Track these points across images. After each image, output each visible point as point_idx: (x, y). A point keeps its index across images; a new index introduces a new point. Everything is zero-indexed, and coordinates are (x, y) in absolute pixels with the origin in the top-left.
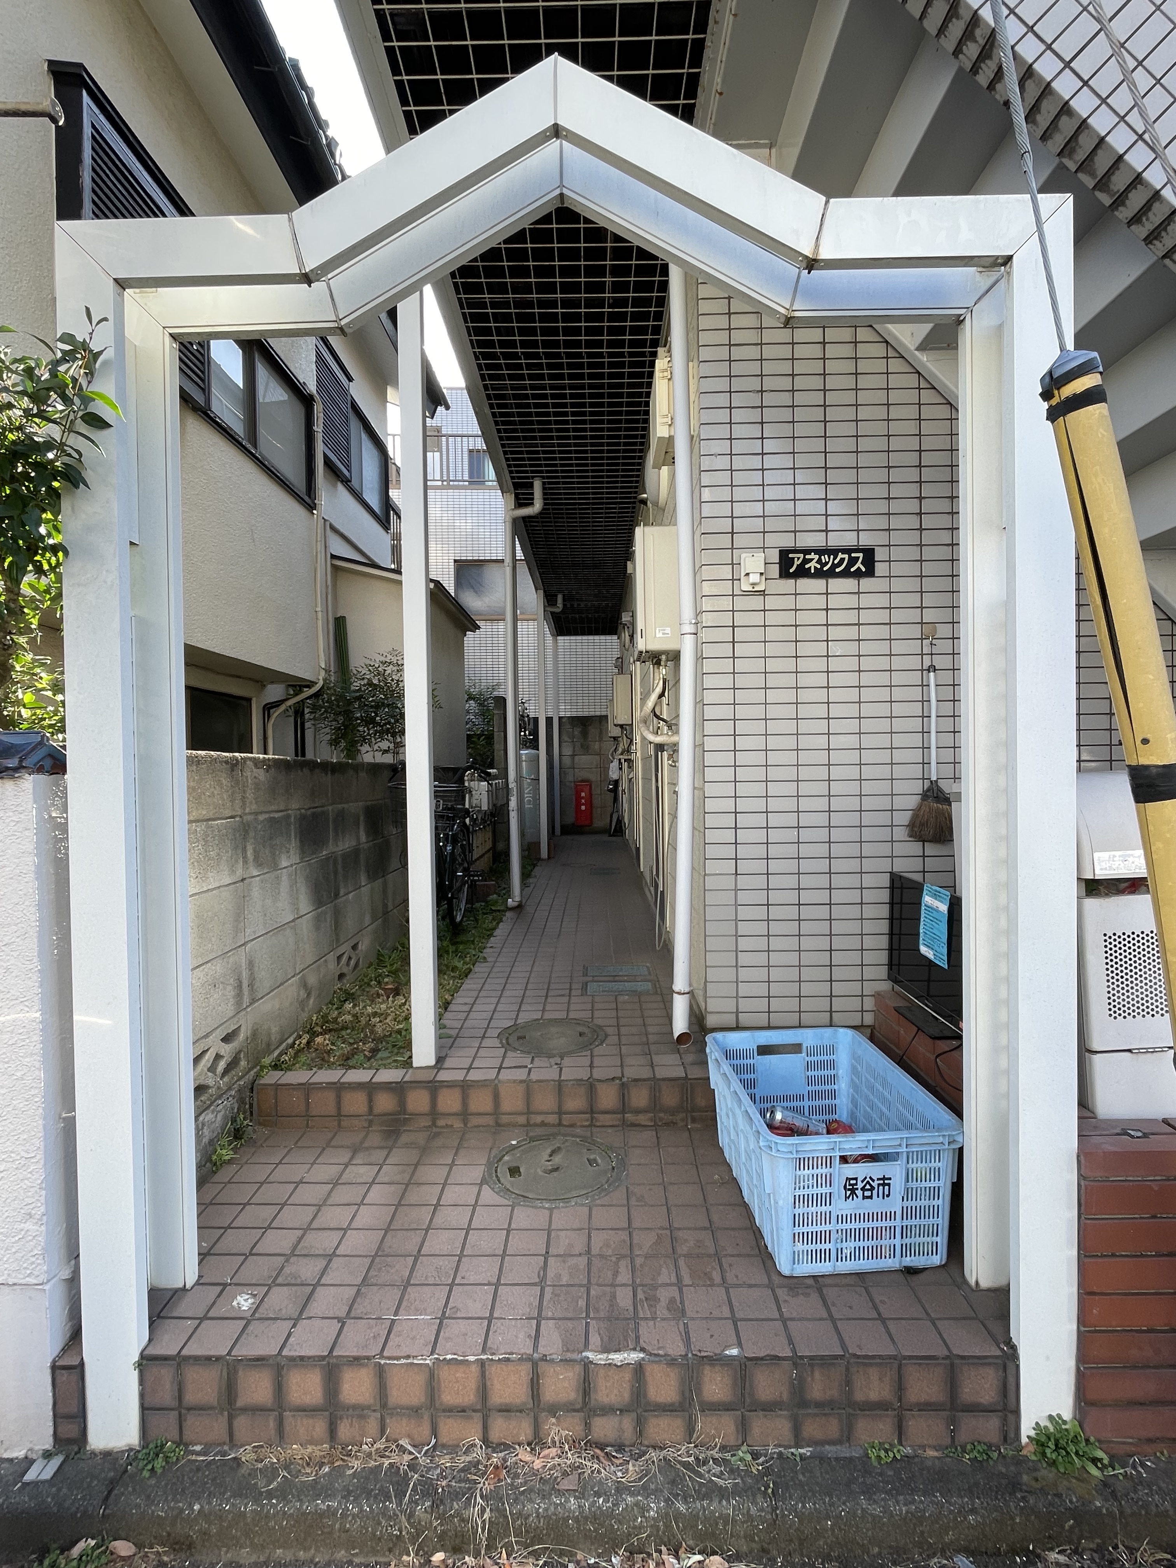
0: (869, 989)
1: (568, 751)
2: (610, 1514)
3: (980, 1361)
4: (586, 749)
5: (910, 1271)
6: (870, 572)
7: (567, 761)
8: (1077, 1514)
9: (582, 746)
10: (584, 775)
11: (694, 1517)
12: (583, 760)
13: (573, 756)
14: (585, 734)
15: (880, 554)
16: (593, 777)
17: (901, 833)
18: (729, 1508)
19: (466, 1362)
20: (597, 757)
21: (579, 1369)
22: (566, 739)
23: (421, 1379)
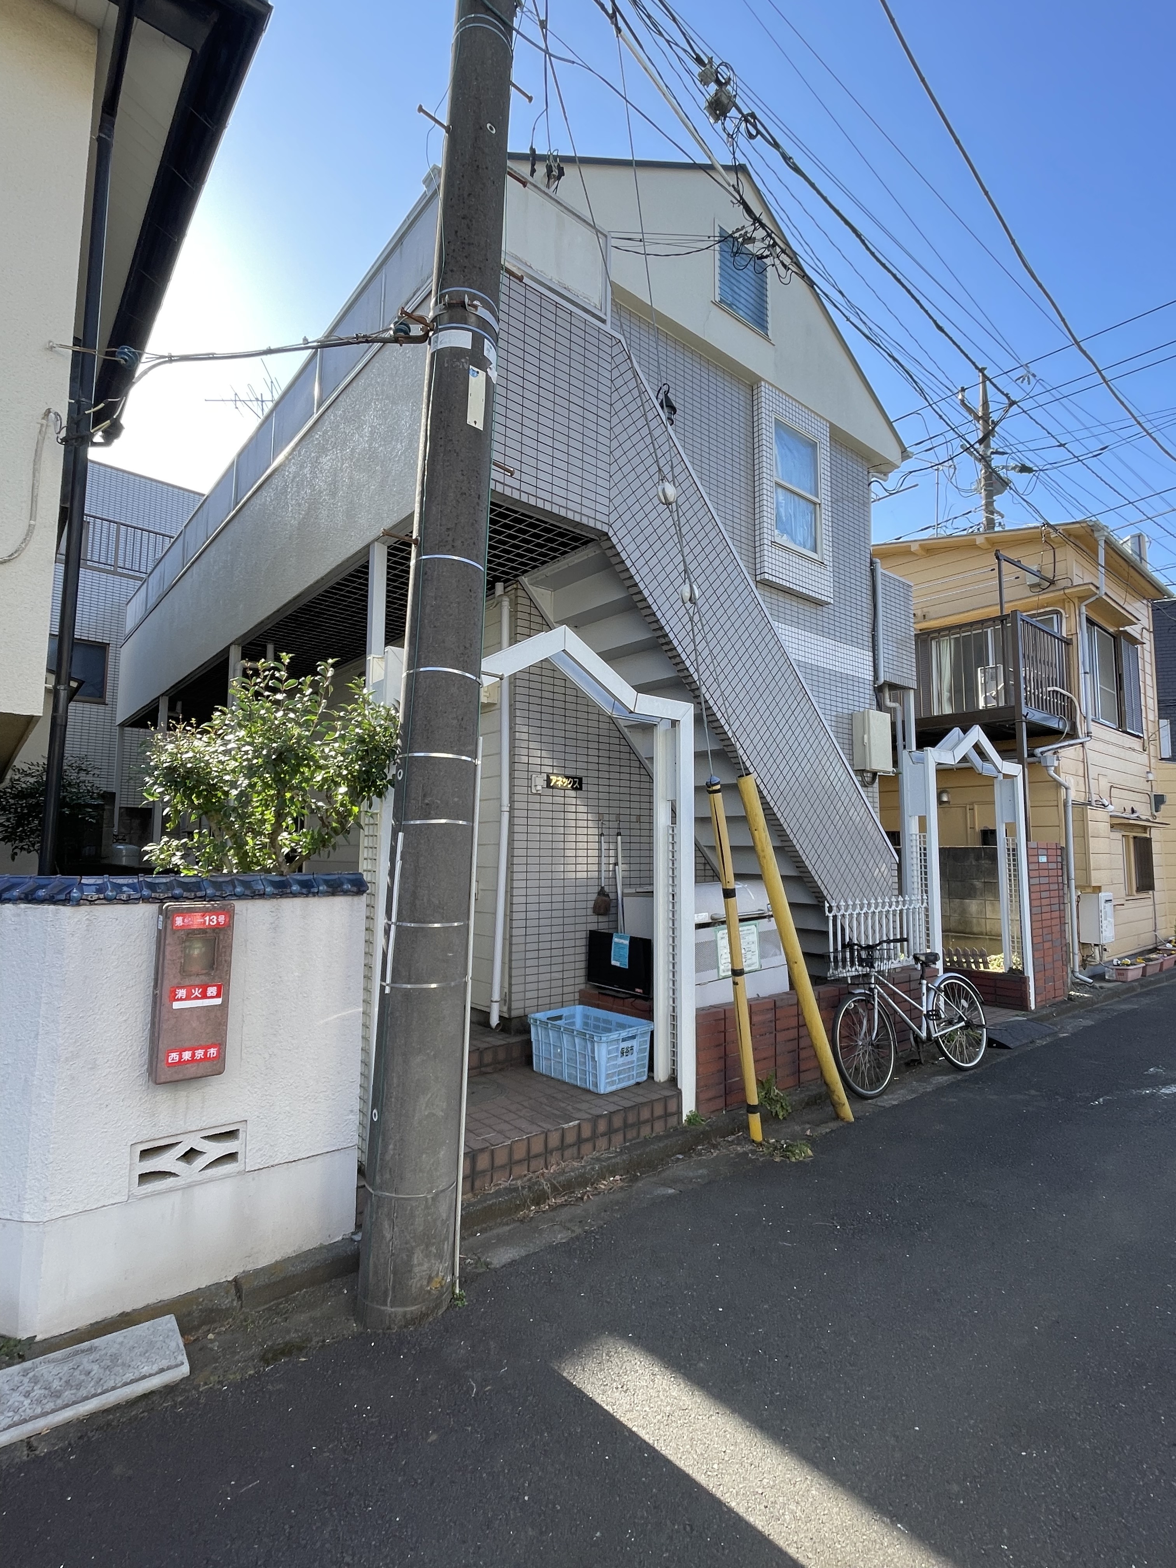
0: (578, 988)
2: (584, 1173)
3: (672, 1096)
5: (638, 1084)
6: (581, 789)
8: (702, 1133)
11: (609, 1166)
15: (584, 781)
17: (590, 911)
18: (618, 1160)
19: (523, 1139)
21: (561, 1131)
23: (506, 1151)
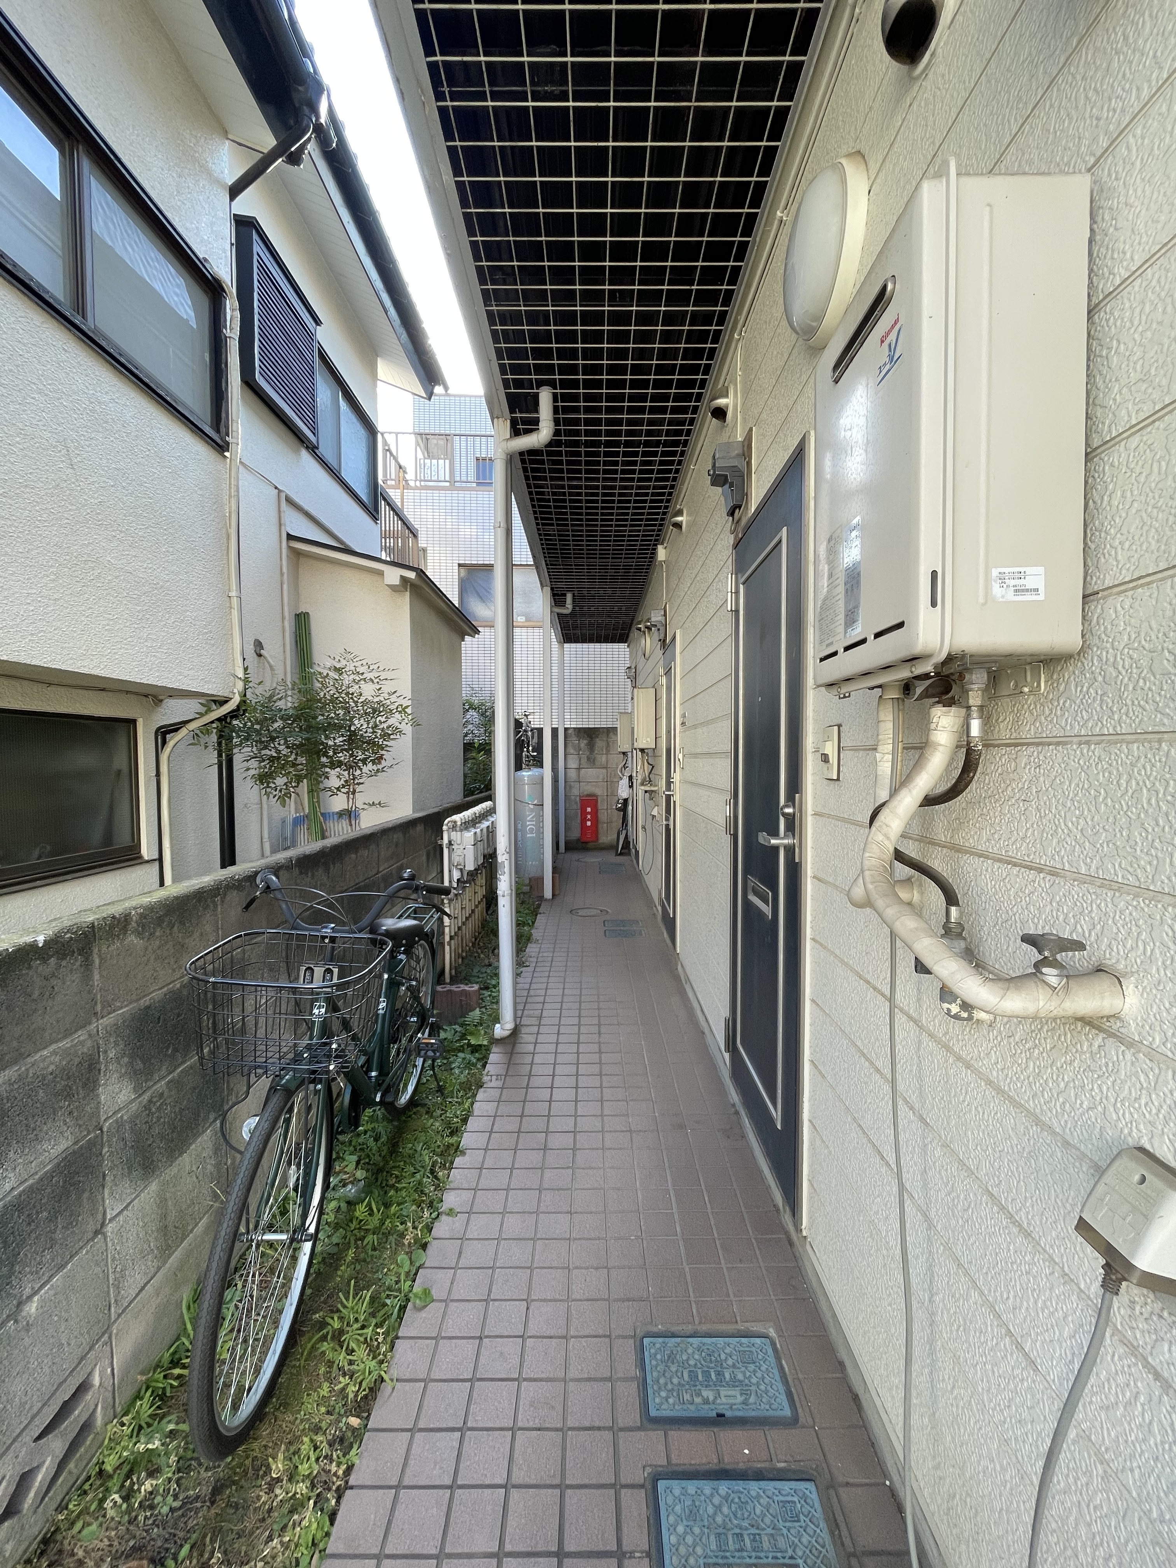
1: (573, 763)
4: (592, 761)
7: (572, 774)
9: (588, 759)
10: (588, 789)
12: (590, 773)
13: (579, 769)
14: (591, 746)
16: (598, 791)
20: (604, 771)
22: (572, 751)
